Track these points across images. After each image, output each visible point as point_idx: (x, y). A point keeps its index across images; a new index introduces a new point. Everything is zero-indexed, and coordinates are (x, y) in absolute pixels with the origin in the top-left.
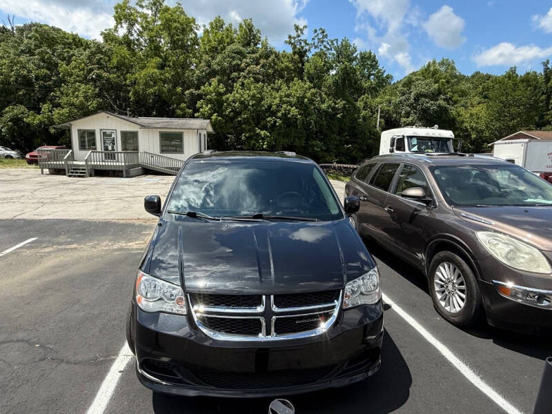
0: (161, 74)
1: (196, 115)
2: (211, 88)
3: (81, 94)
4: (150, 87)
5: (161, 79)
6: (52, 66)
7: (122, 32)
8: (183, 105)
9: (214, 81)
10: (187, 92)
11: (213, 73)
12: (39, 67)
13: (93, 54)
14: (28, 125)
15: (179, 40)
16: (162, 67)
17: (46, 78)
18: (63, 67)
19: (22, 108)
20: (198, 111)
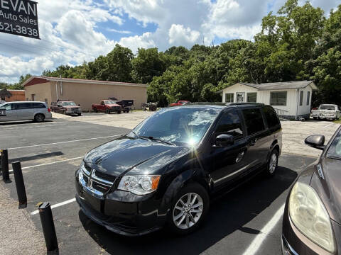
0: (288, 54)
1: (311, 78)
2: (327, 57)
3: (237, 74)
4: (279, 63)
5: (287, 57)
6: (226, 61)
7: (266, 33)
8: (302, 72)
9: (331, 51)
10: (307, 62)
11: (331, 44)
12: (220, 63)
13: (247, 50)
14: (212, 92)
15: (306, 27)
16: (289, 48)
17: (222, 68)
18: (231, 60)
19: (210, 85)
20: (313, 74)
